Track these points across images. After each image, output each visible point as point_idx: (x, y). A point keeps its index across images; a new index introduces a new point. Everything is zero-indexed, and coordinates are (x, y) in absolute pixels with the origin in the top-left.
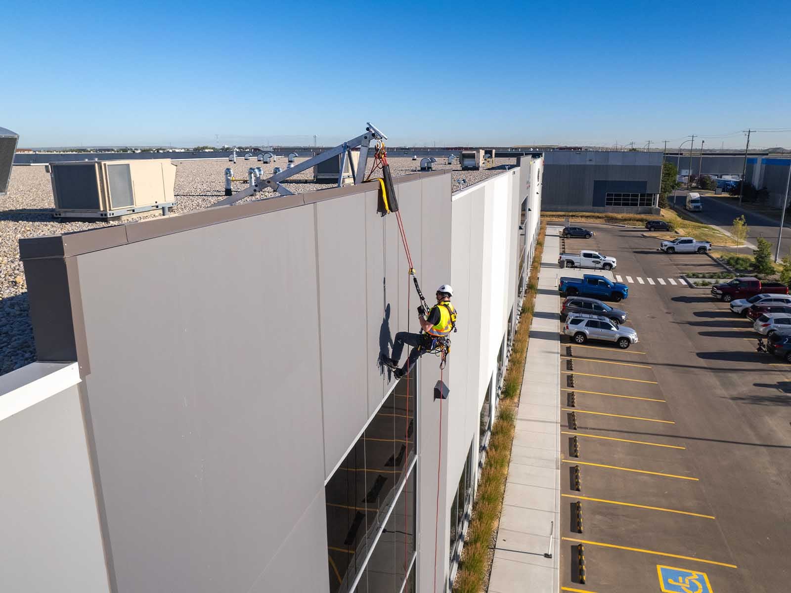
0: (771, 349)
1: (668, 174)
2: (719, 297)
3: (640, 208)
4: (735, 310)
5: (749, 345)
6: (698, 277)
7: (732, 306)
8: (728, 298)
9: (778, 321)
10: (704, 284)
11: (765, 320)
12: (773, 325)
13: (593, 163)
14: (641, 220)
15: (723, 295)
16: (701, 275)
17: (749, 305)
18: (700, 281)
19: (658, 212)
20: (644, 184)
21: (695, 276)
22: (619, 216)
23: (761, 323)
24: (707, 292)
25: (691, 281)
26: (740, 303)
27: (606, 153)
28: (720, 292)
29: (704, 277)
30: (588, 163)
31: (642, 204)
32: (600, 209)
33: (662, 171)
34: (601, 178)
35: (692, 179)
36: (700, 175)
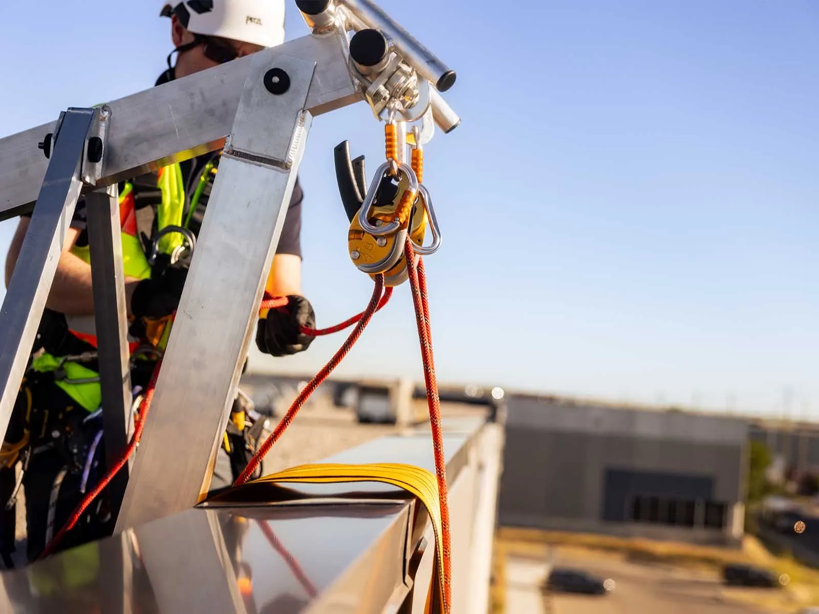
1: (754, 464)
3: (701, 533)
13: (603, 429)
14: (709, 561)
19: (737, 544)
20: (705, 483)
22: (661, 548)
27: (629, 414)
31: (707, 523)
32: (619, 528)
33: (745, 459)
34: (620, 461)
35: (789, 475)
36: (804, 468)
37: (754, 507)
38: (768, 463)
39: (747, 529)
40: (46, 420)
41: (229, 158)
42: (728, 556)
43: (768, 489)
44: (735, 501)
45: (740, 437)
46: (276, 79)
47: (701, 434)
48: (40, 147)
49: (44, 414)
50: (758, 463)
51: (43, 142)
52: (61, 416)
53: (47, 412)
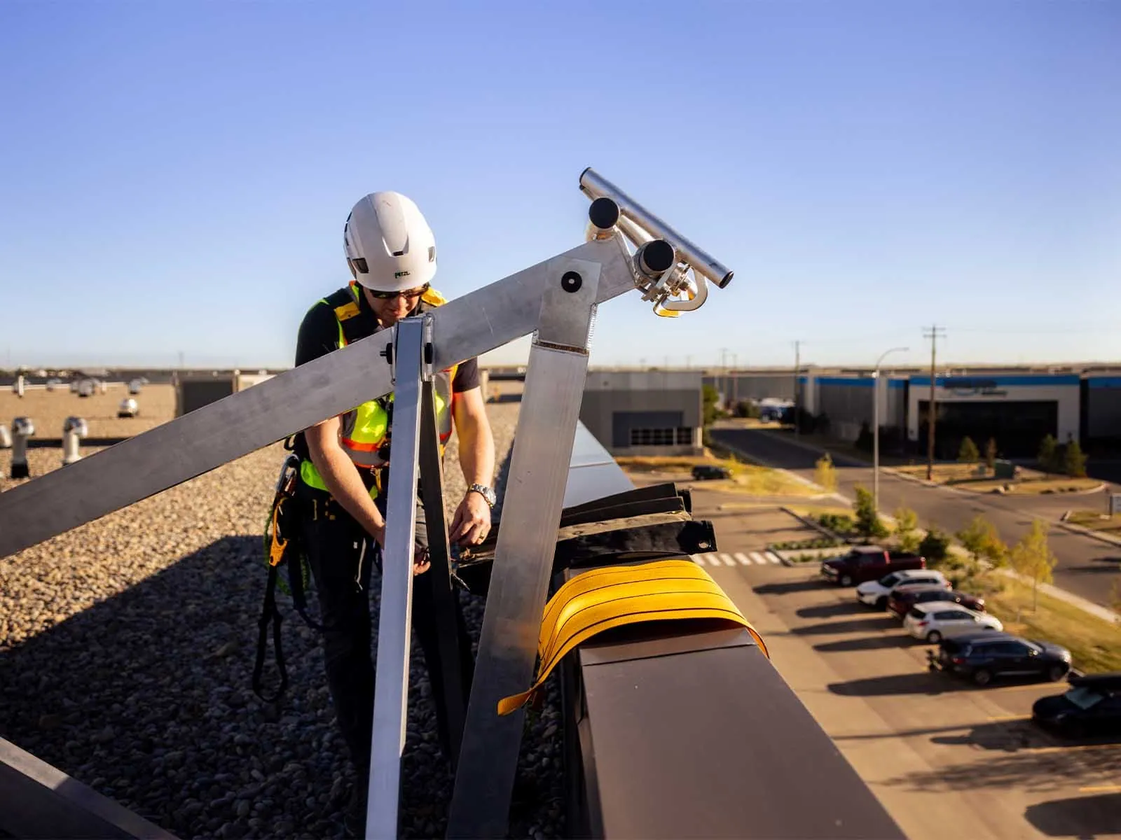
0: (948, 667)
1: (707, 400)
2: (835, 579)
3: (676, 448)
4: (867, 599)
5: (912, 662)
6: (791, 549)
7: (861, 594)
8: (847, 581)
9: (939, 616)
10: (805, 560)
11: (920, 615)
12: (934, 624)
13: (609, 387)
14: (683, 465)
15: (840, 576)
16: (794, 546)
17: (887, 591)
18: (796, 554)
19: (701, 453)
20: (679, 415)
21: (786, 547)
22: (652, 460)
23: (917, 621)
24: (814, 570)
25: (786, 555)
26: (872, 590)
27: (625, 374)
28: (834, 571)
29: (799, 548)
30: (602, 387)
31: (679, 442)
32: (624, 451)
33: (702, 397)
34: (622, 408)
35: (728, 405)
36: (737, 399)
37: (708, 427)
38: (716, 399)
39: (704, 442)
40: (316, 507)
41: (537, 348)
42: (695, 461)
43: (716, 415)
44: (698, 426)
45: (697, 384)
46: (572, 281)
47: (673, 384)
48: (382, 355)
49: (314, 503)
50: (708, 400)
51: (385, 350)
52: (327, 504)
53: (315, 501)
